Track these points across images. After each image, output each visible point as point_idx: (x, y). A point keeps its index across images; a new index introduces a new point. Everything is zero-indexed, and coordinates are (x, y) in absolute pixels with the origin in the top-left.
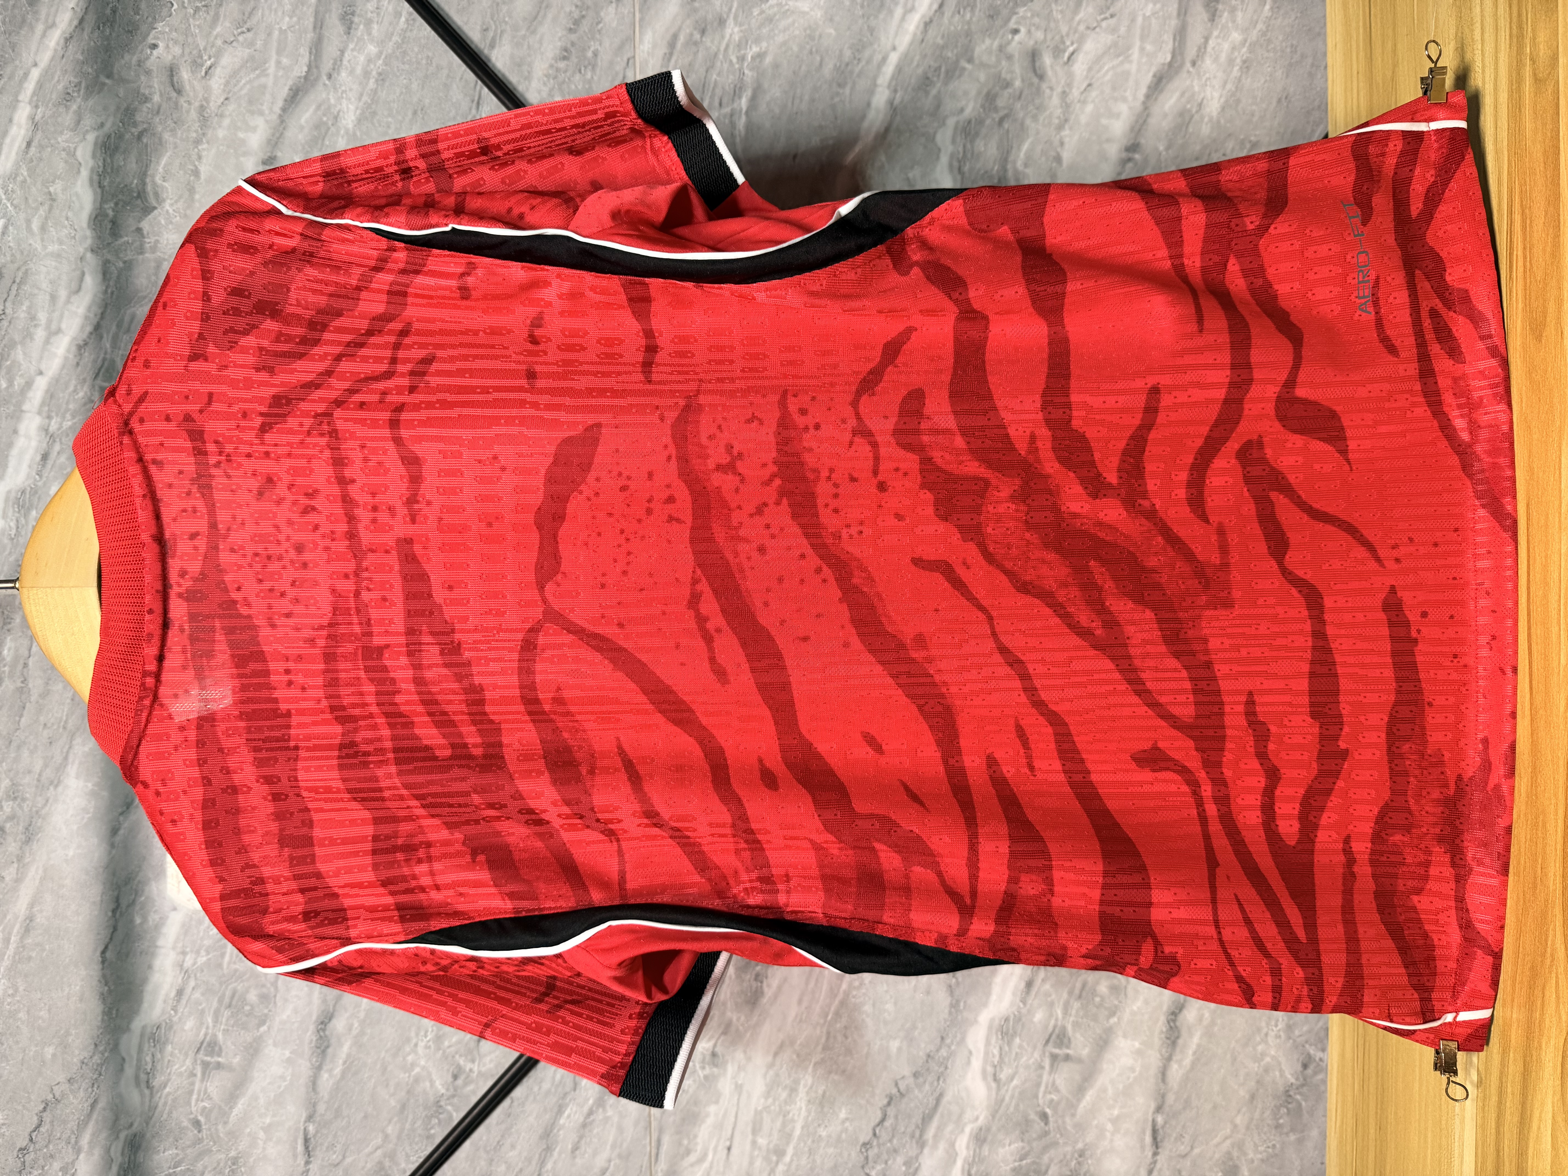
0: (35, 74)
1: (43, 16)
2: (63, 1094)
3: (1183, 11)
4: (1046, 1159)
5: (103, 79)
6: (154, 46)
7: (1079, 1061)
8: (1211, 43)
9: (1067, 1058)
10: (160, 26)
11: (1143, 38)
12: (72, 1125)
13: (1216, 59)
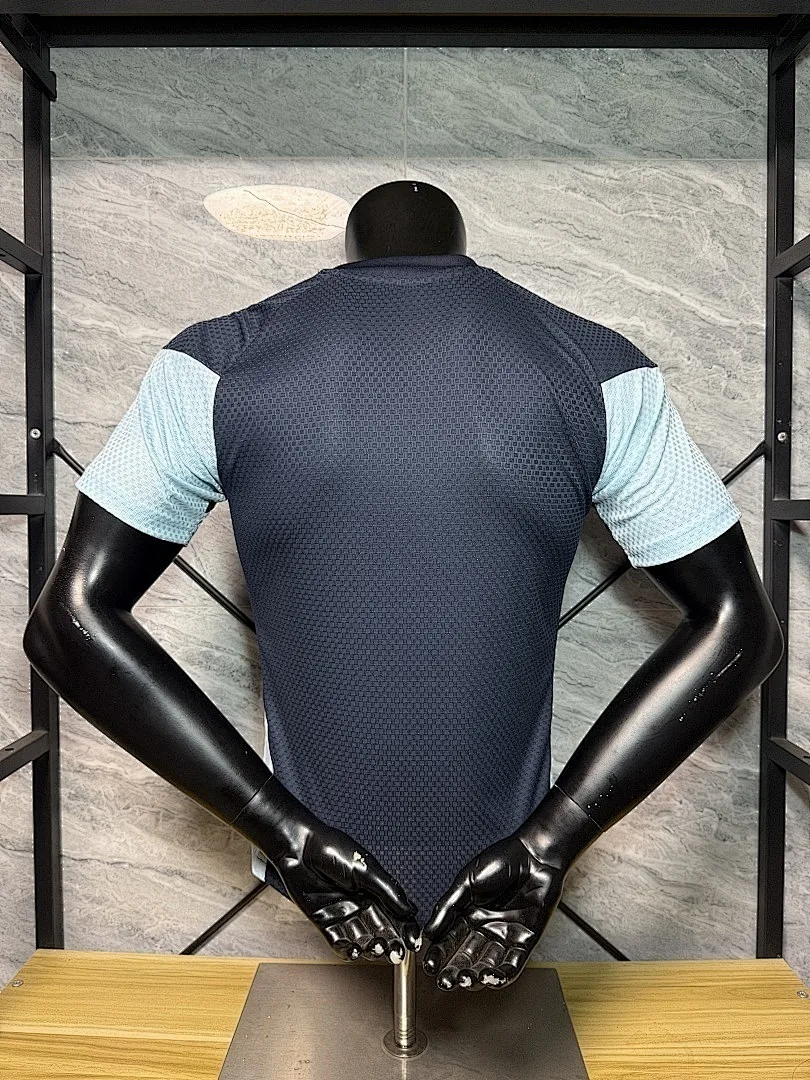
0: (677, 295)
1: (707, 299)
2: (138, 297)
3: (688, 886)
4: (105, 808)
5: (673, 331)
6: (689, 359)
7: (156, 826)
8: (670, 899)
9: (158, 820)
10: (699, 362)
11: (675, 865)
12: (123, 301)
13: (663, 901)
